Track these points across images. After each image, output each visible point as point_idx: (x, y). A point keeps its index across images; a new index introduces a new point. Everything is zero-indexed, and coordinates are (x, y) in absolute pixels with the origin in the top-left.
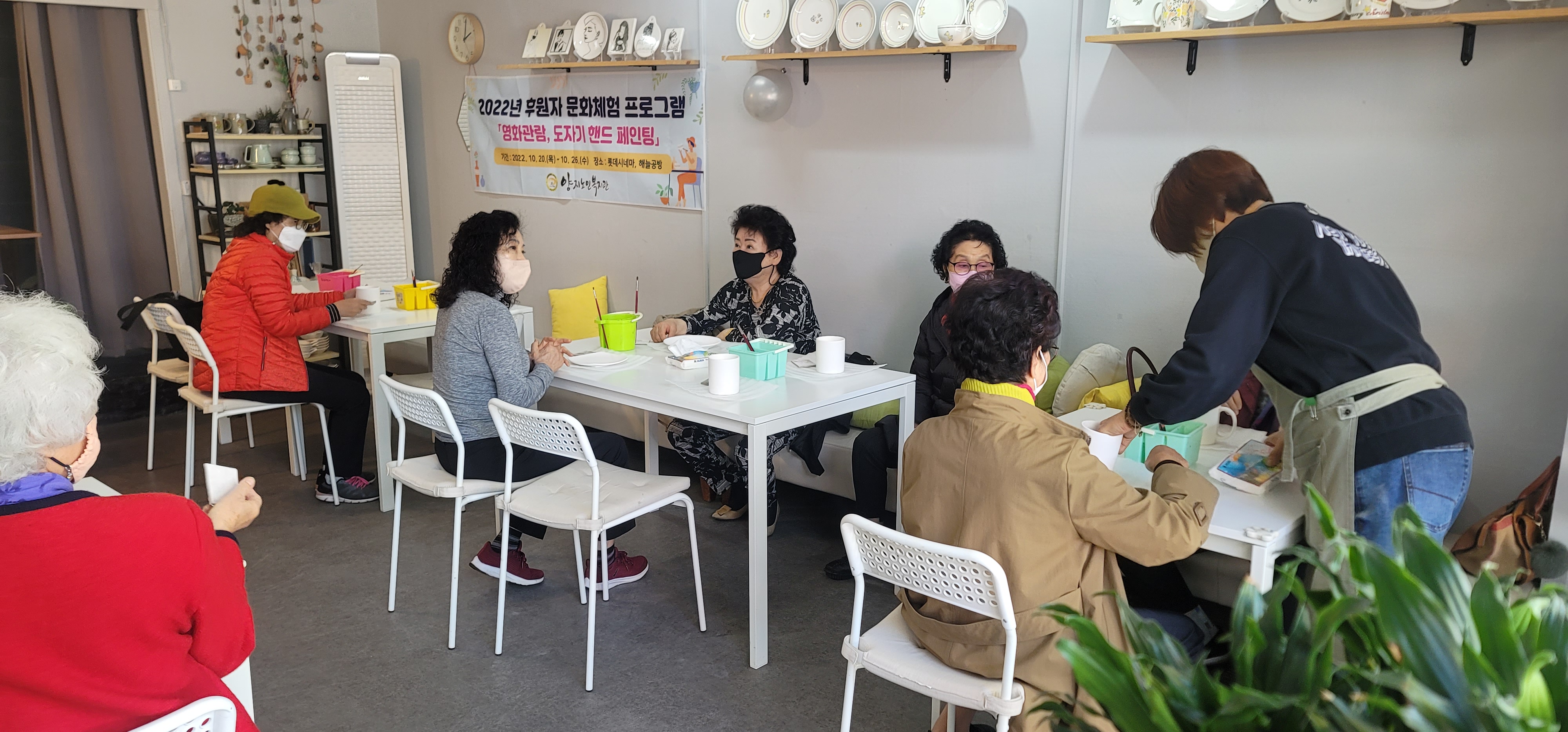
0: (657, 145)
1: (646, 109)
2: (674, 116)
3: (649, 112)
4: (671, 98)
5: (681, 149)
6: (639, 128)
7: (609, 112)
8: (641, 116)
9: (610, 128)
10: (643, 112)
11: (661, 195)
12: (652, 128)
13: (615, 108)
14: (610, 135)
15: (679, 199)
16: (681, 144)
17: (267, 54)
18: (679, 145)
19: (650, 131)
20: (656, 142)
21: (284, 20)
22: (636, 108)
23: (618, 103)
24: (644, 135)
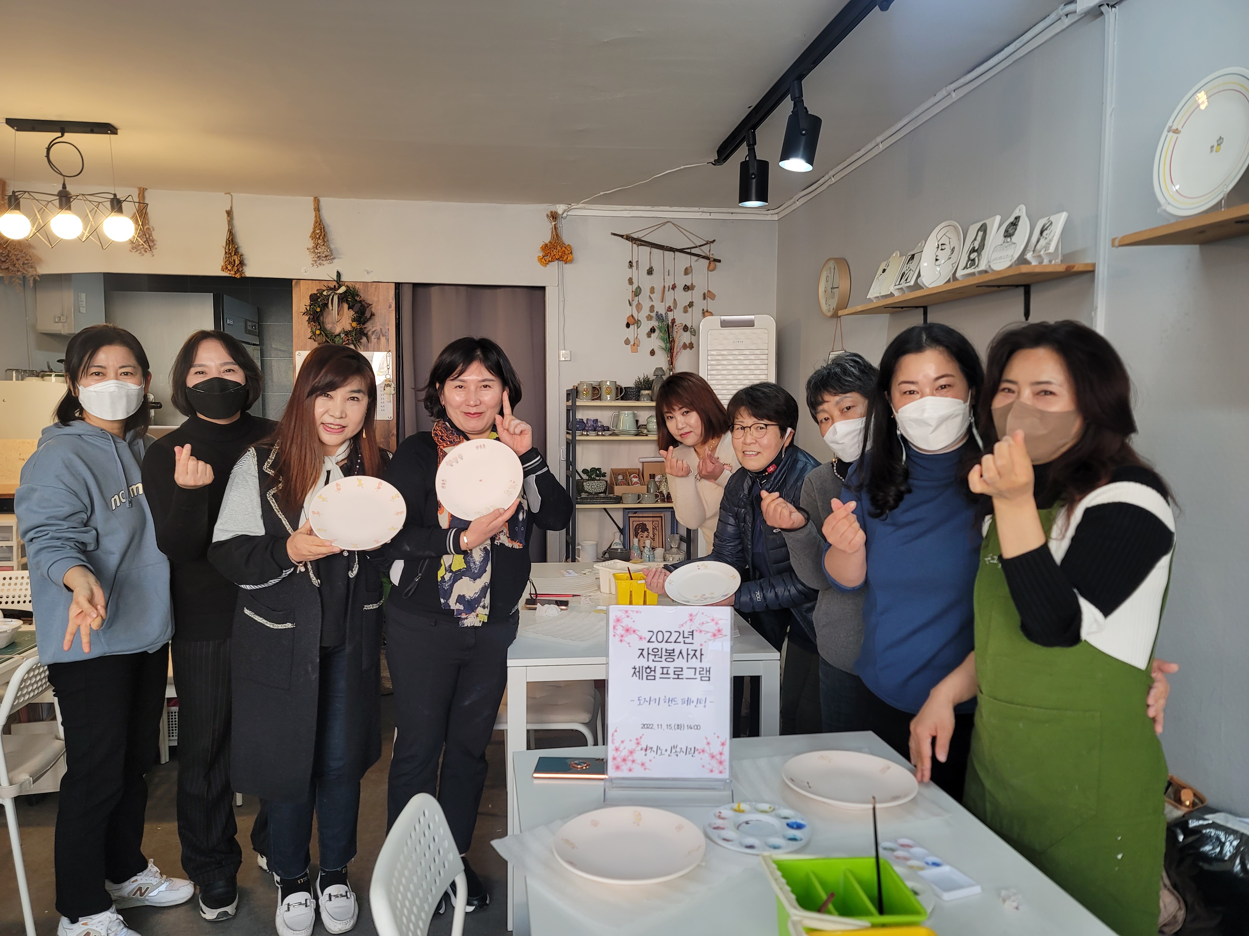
17: (654, 323)
21: (676, 289)
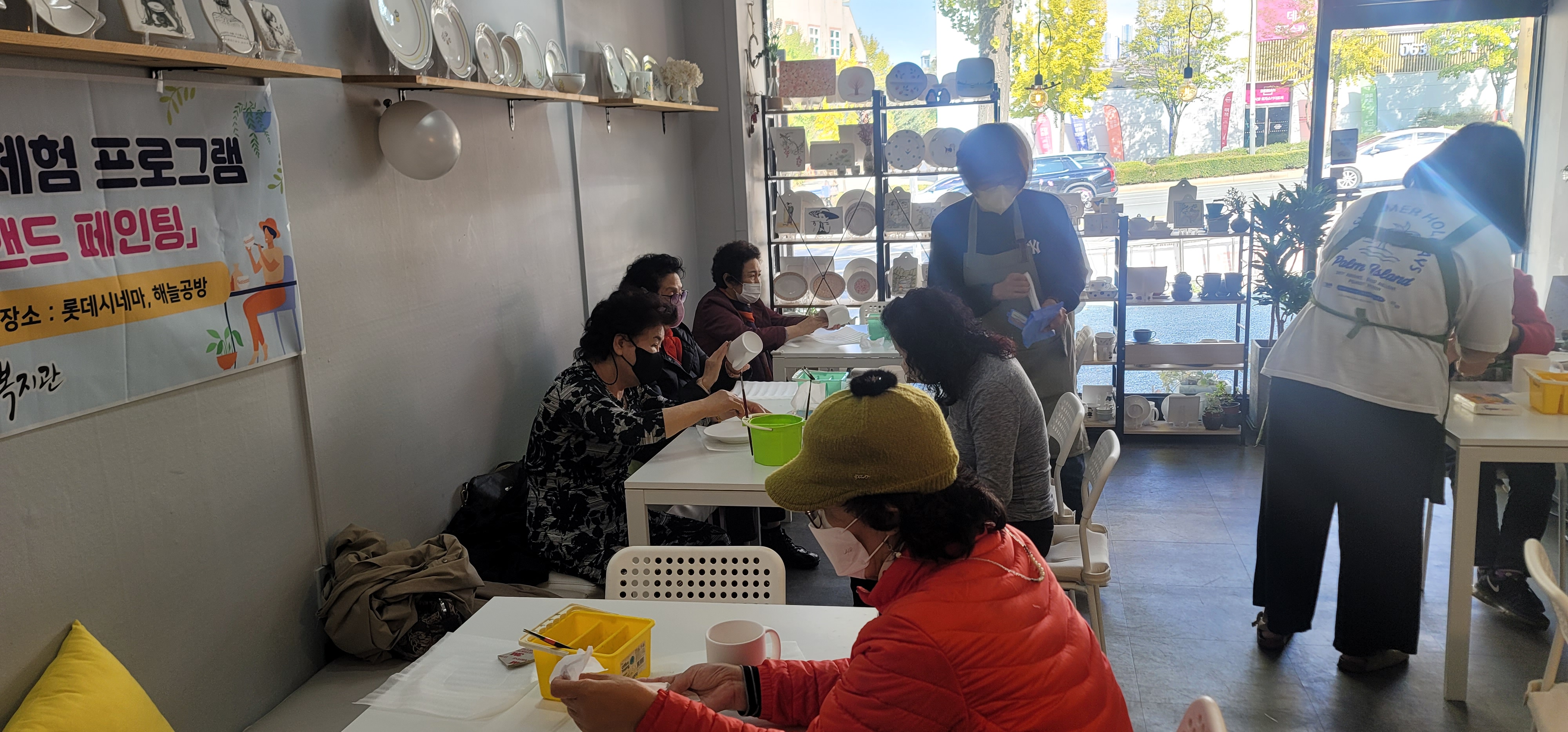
0: (193, 245)
1: (157, 168)
2: (219, 180)
3: (166, 173)
4: (214, 142)
5: (250, 245)
6: (142, 212)
7: (43, 177)
8: (146, 182)
9: (51, 220)
10: (150, 174)
11: (219, 352)
12: (175, 209)
13: (62, 165)
14: (55, 240)
15: (256, 349)
16: (251, 236)
18: (246, 239)
19: (171, 215)
20: (188, 239)
22: (130, 165)
23: (69, 153)
24: (157, 228)
